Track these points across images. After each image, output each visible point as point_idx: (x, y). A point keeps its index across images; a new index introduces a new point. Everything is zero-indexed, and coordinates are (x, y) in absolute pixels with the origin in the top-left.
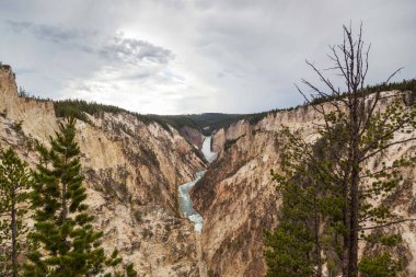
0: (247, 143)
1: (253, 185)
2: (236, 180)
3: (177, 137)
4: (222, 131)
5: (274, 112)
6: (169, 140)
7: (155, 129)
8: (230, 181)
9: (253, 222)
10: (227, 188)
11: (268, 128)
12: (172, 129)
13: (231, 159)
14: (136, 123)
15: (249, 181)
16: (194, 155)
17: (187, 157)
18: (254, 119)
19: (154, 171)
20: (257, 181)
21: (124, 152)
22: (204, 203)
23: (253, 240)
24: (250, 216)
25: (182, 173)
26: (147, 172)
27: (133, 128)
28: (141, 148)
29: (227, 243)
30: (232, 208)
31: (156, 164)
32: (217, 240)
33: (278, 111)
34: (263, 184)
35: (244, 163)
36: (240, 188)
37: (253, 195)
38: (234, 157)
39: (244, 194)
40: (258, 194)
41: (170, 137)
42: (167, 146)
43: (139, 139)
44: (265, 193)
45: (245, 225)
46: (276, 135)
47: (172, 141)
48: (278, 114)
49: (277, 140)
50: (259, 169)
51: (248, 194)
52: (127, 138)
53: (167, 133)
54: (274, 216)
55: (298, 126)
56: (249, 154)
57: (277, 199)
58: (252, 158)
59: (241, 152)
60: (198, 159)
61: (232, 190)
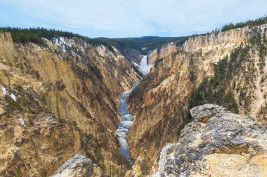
0: (170, 62)
1: (169, 94)
2: (159, 90)
3: (120, 56)
4: (155, 51)
5: (194, 36)
6: (113, 59)
7: (102, 50)
8: (155, 90)
9: (166, 121)
10: (152, 95)
11: (187, 50)
12: (115, 50)
13: (158, 73)
14: (86, 46)
15: (167, 91)
16: (133, 70)
17: (127, 72)
18: (180, 41)
19: (98, 82)
20: (172, 91)
21: (73, 69)
22: (135, 107)
23: (164, 134)
24: (164, 116)
25: (122, 84)
26: (90, 83)
27: (83, 50)
28: (88, 65)
29: (146, 135)
30: (153, 111)
31: (100, 77)
32: (141, 133)
33: (197, 35)
34: (177, 93)
35: (167, 77)
36: (163, 95)
37: (168, 102)
38: (160, 72)
39: (162, 101)
40: (172, 101)
41: (113, 56)
42: (111, 63)
43: (88, 58)
44: (177, 100)
45: (160, 123)
46: (192, 55)
47: (116, 59)
48: (196, 38)
49: (192, 59)
50: (175, 82)
51: (165, 101)
52: (77, 58)
53: (112, 54)
54: (181, 118)
55: (210, 48)
56: (172, 70)
57: (184, 105)
58: (173, 73)
59: (165, 69)
60: (136, 73)
61: (155, 97)
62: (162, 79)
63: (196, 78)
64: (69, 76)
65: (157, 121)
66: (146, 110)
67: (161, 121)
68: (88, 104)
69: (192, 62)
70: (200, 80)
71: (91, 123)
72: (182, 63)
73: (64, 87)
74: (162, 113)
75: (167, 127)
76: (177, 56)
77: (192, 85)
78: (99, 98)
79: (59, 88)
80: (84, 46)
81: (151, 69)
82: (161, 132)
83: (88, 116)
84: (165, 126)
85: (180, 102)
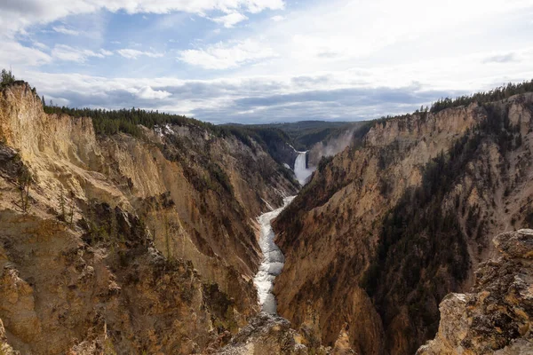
0: (346, 162)
1: (346, 217)
2: (328, 210)
3: (261, 153)
4: (320, 145)
5: (384, 121)
6: (250, 158)
7: (231, 145)
8: (321, 209)
9: (341, 262)
10: (315, 218)
11: (373, 142)
12: (254, 143)
13: (324, 182)
14: (207, 138)
15: (341, 211)
16: (282, 176)
17: (273, 179)
20: (350, 212)
21: (186, 174)
22: (287, 237)
23: (338, 285)
24: (338, 254)
26: (214, 198)
28: (210, 168)
29: (308, 287)
30: (318, 244)
31: (228, 189)
33: (389, 119)
34: (358, 215)
35: (340, 187)
36: (333, 219)
37: (345, 229)
38: (329, 179)
39: (334, 228)
40: (351, 228)
41: (252, 155)
44: (360, 227)
45: (331, 265)
46: (382, 151)
47: (254, 158)
48: (388, 124)
49: (381, 158)
50: (354, 196)
51: (338, 228)
53: (248, 149)
54: (366, 257)
55: (412, 139)
56: (348, 176)
57: (371, 235)
58: (350, 181)
59: (337, 173)
60: (287, 181)
61: (320, 222)
62: (333, 192)
63: (391, 190)
64: (180, 186)
65: (326, 262)
66: (306, 244)
67: (332, 263)
68: (210, 232)
69: (382, 164)
70: (398, 193)
71: (215, 265)
72: (366, 164)
73: (172, 203)
74: (333, 249)
75: (343, 274)
76: (357, 152)
77: (385, 201)
78: (226, 222)
79: (164, 205)
80: (203, 136)
81: (313, 174)
82: (332, 283)
83: (210, 253)
84: (339, 271)
85: (364, 230)
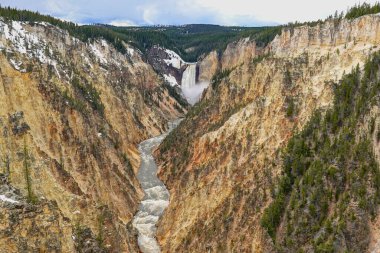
0: (245, 77)
1: (244, 144)
2: (223, 135)
3: (140, 64)
4: (213, 55)
5: (291, 27)
6: (125, 69)
7: (100, 51)
8: (214, 135)
9: (238, 199)
10: (208, 145)
11: (279, 54)
12: (131, 51)
13: (219, 101)
14: (68, 42)
15: (239, 137)
16: (166, 93)
17: (155, 97)
18: (264, 36)
19: (94, 118)
20: (249, 138)
21: (42, 89)
22: (173, 170)
23: (235, 225)
24: (234, 189)
25: (145, 121)
26: (79, 120)
28: (75, 83)
29: (198, 229)
30: (211, 178)
31: (98, 108)
32: (185, 225)
33: (298, 25)
34: (260, 141)
35: (237, 108)
36: (231, 146)
37: (242, 159)
38: (224, 98)
39: (230, 157)
40: (251, 158)
41: (127, 65)
42: (121, 80)
43: (72, 68)
44: (261, 156)
45: (226, 203)
46: (289, 65)
47: (131, 70)
48: (296, 31)
49: (288, 73)
50: (255, 119)
51: (235, 157)
52: (50, 67)
54: (268, 191)
55: (324, 52)
56: (247, 94)
57: (274, 165)
58: (250, 101)
59: (235, 91)
60: (173, 100)
61: (214, 150)
62: (228, 114)
63: (298, 112)
64: (33, 105)
65: (220, 199)
66: (196, 178)
67: (227, 199)
68: (75, 165)
69: (288, 80)
70: (305, 115)
71: (83, 206)
72: (269, 80)
73: (26, 127)
74: (229, 183)
75: (241, 212)
76: (259, 66)
77: (290, 126)
78: (95, 151)
79: (16, 131)
80: (63, 40)
81: (205, 92)
82: (227, 223)
83: (75, 189)
84: (235, 209)
85: (266, 159)
